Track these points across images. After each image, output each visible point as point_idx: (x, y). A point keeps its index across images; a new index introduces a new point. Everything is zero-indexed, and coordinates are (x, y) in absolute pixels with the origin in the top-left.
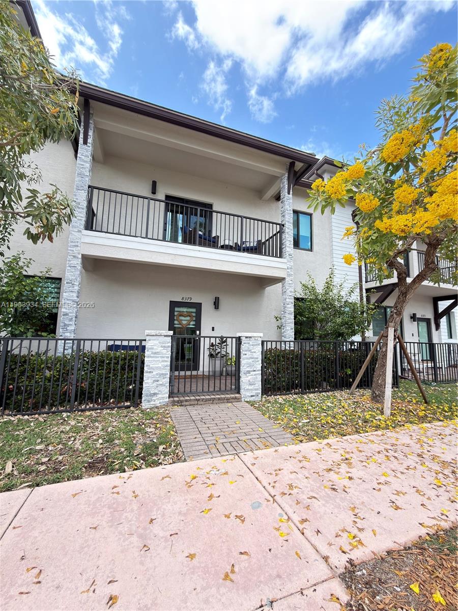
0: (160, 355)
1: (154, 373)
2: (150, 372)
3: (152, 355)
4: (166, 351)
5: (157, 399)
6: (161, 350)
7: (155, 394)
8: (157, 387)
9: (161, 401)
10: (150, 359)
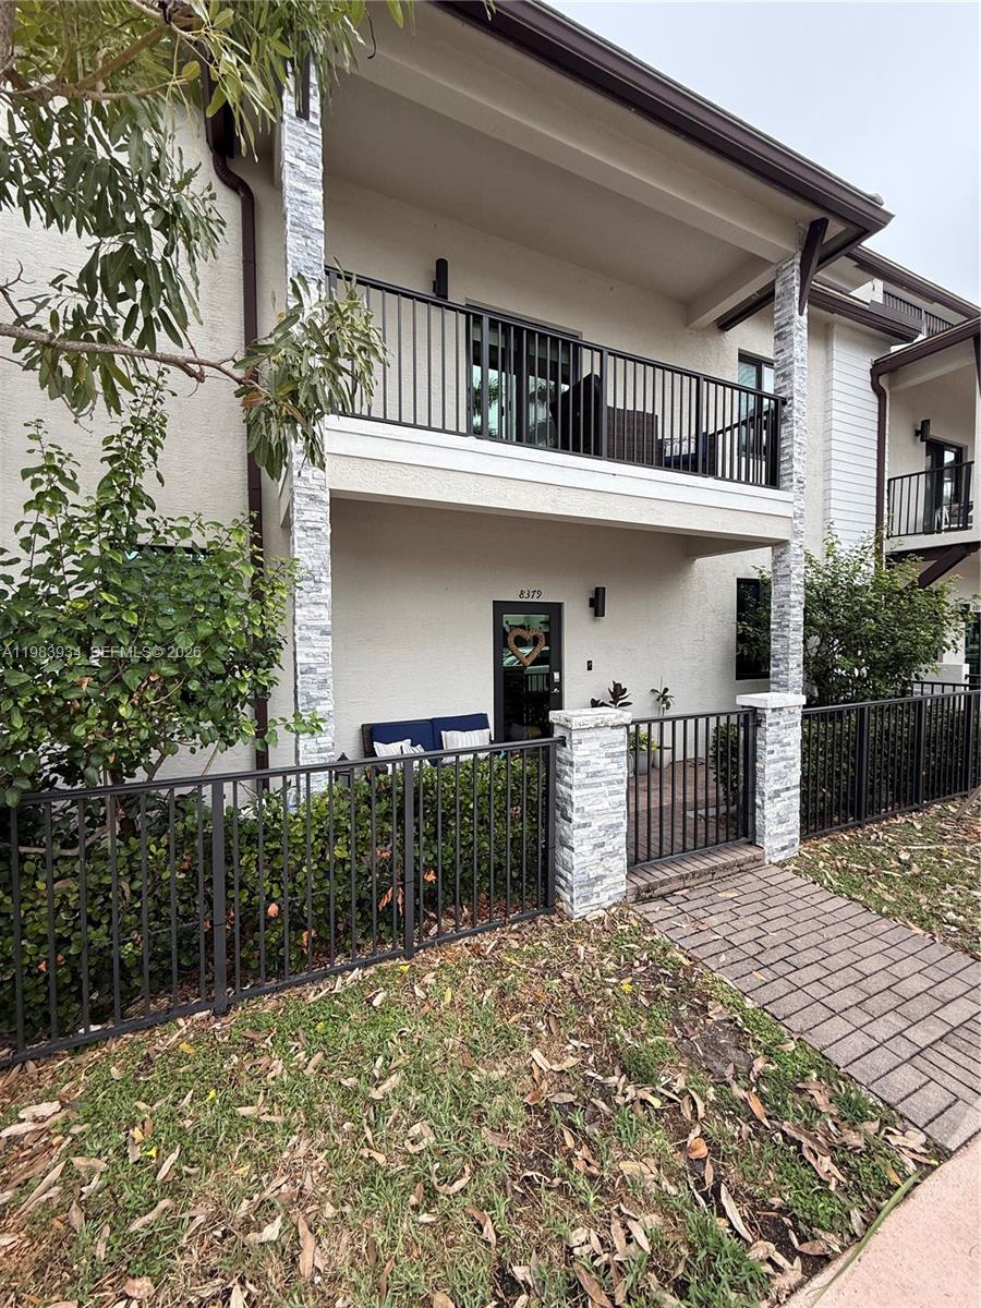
0: (604, 779)
1: (595, 827)
2: (585, 825)
3: (587, 781)
4: (616, 765)
5: (602, 890)
6: (605, 765)
7: (599, 878)
8: (602, 860)
9: (612, 893)
10: (584, 791)
